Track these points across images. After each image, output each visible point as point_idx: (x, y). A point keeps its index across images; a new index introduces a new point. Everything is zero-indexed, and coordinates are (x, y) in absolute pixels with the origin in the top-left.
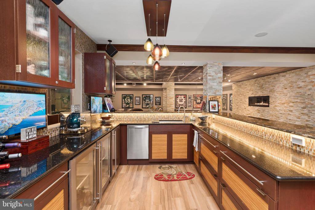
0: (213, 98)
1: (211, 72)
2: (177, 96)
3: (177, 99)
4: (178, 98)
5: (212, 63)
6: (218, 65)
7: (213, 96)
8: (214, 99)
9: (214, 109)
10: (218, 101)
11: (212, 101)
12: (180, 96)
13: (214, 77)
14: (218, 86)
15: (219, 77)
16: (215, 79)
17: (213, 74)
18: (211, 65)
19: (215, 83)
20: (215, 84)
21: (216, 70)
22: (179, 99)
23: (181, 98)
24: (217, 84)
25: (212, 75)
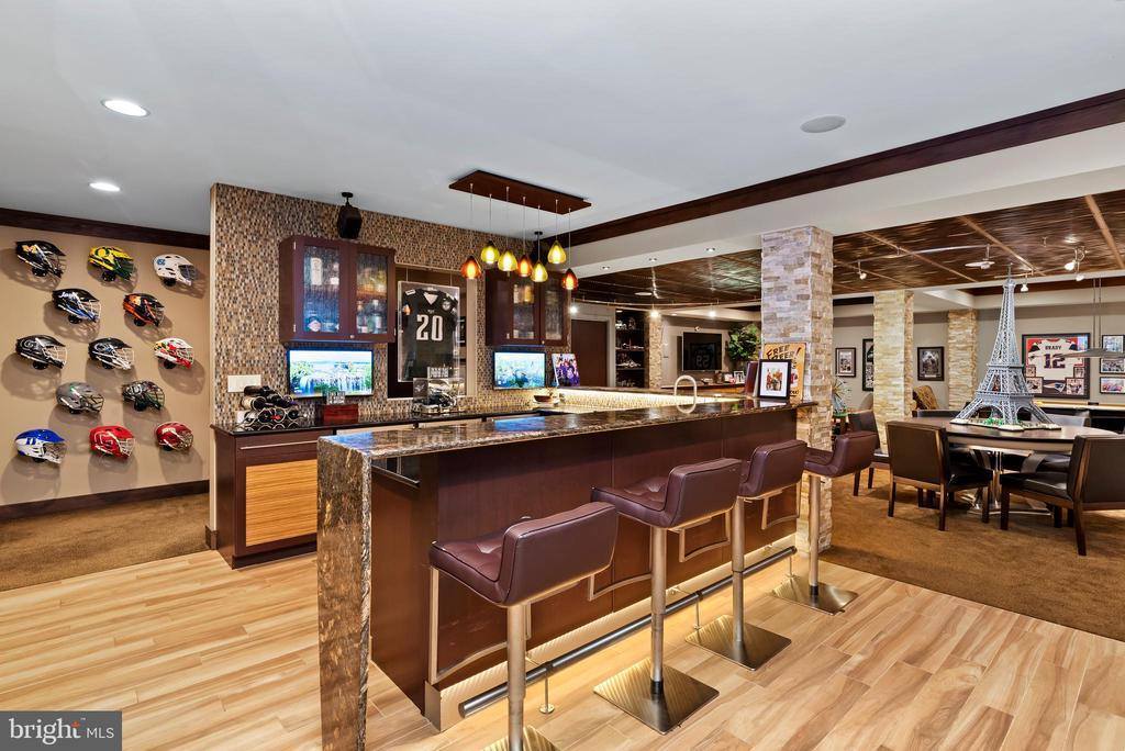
0: (775, 351)
1: (771, 266)
2: (1028, 344)
3: (1031, 354)
4: (1035, 349)
5: (775, 235)
6: (795, 239)
7: (777, 346)
8: (779, 354)
9: (775, 389)
10: (789, 362)
11: (773, 360)
12: (1045, 343)
13: (782, 282)
14: (794, 309)
15: (800, 277)
16: (785, 287)
17: (779, 271)
18: (773, 244)
19: (784, 300)
20: (786, 304)
21: (788, 256)
22: (1041, 353)
23: (1052, 352)
24: (793, 303)
25: (776, 274)
